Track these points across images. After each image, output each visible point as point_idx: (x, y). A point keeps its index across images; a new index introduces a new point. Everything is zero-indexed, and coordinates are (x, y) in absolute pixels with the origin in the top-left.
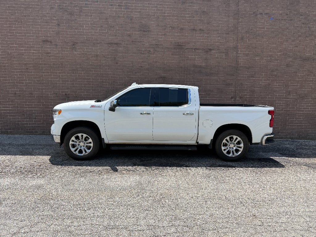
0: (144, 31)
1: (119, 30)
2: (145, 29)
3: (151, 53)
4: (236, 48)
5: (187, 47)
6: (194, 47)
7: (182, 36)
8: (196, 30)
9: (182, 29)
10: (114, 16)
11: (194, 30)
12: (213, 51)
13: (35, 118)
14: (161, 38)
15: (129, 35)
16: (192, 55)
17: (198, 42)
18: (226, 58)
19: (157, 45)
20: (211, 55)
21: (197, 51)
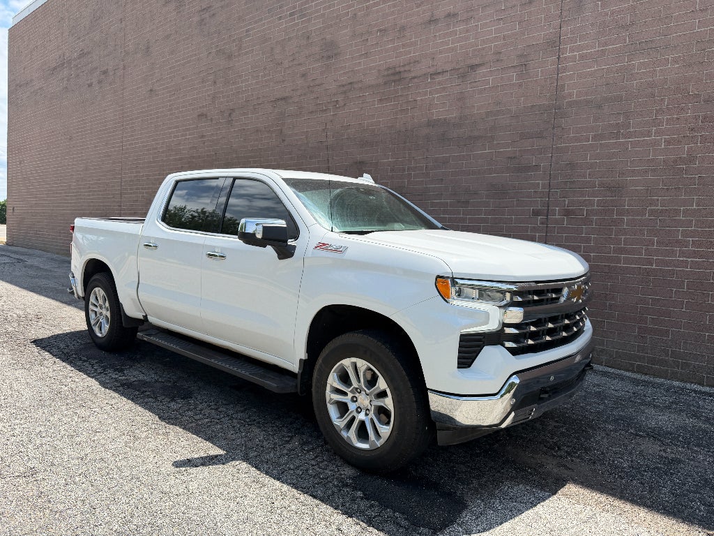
0: (329, 58)
3: (339, 107)
5: (413, 74)
7: (404, 46)
12: (480, 70)
14: (359, 64)
16: (425, 94)
17: (441, 52)
18: (520, 85)
19: (351, 83)
20: (474, 84)
21: (440, 78)
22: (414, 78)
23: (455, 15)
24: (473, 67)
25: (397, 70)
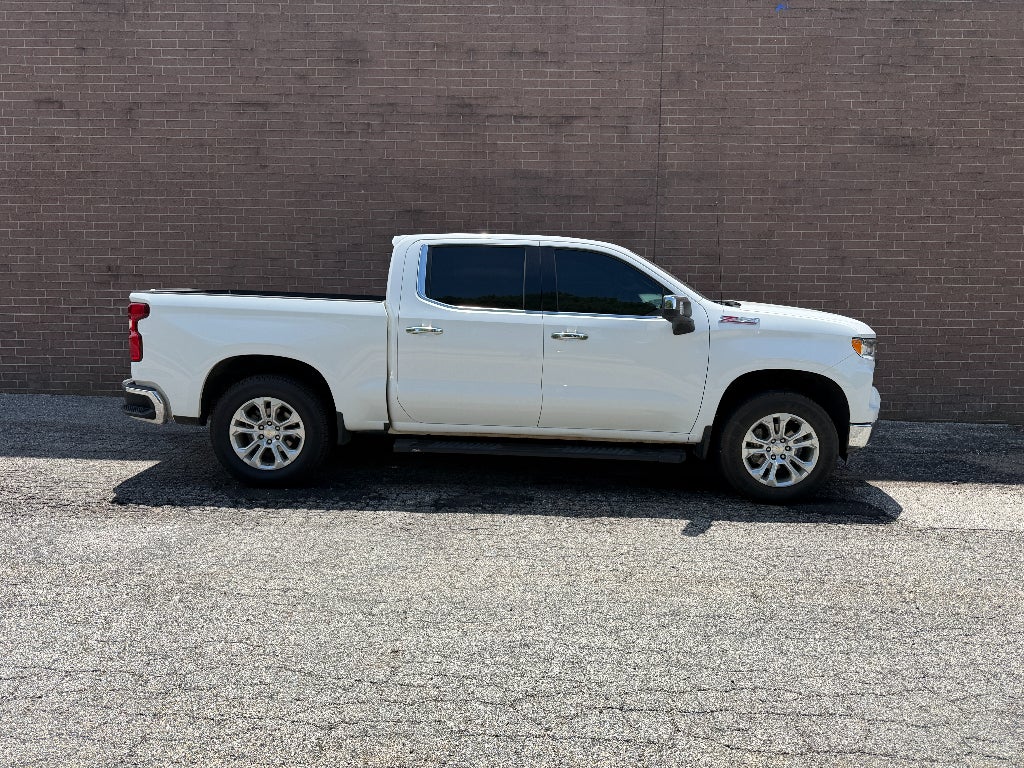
0: (350, 62)
1: (268, 60)
2: (351, 56)
3: (372, 133)
4: (656, 111)
5: (490, 111)
6: (515, 112)
7: (475, 74)
8: (520, 55)
9: (472, 51)
10: (252, 15)
11: (513, 53)
12: (576, 123)
13: (21, 343)
14: (406, 81)
15: (302, 77)
16: (508, 138)
17: (527, 92)
18: (622, 147)
19: (391, 104)
20: (570, 138)
21: (525, 124)
22: (491, 116)
23: (544, 54)
24: (569, 119)
25: (467, 101)
